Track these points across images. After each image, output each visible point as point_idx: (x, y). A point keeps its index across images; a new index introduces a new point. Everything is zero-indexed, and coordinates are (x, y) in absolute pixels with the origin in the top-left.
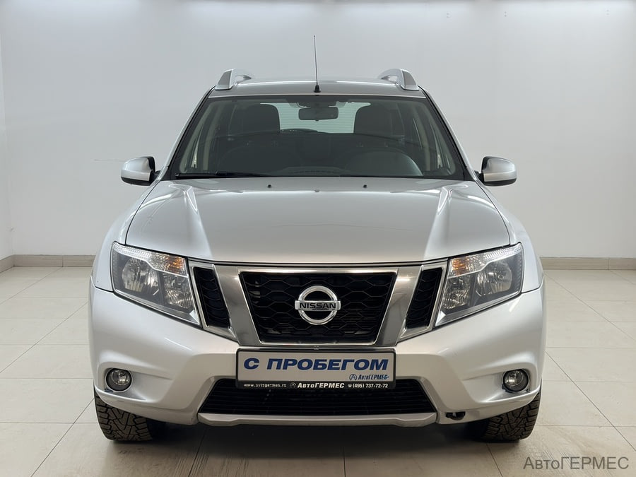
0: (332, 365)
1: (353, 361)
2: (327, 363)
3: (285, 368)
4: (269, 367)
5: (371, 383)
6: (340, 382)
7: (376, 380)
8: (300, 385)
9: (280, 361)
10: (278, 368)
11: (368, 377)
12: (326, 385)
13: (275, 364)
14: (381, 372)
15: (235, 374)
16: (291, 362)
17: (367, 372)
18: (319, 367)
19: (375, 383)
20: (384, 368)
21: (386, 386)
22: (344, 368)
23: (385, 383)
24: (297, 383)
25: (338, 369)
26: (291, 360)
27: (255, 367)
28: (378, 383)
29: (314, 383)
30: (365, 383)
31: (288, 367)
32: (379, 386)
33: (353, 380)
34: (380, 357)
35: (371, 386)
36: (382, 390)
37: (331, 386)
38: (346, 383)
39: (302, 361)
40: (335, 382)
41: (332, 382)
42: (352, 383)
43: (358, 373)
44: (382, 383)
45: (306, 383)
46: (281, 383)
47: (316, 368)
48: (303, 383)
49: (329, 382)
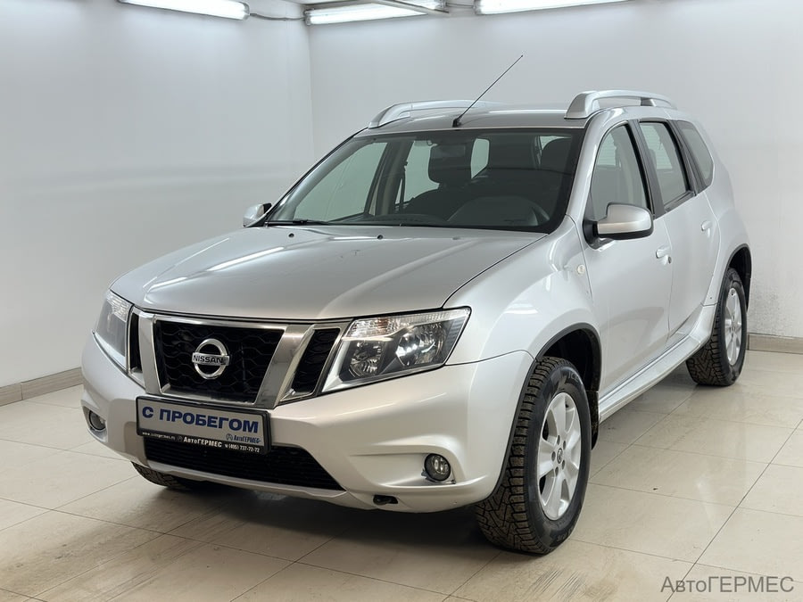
0: (210, 422)
1: (227, 420)
2: (206, 419)
3: (173, 420)
4: (161, 418)
5: (244, 445)
6: (219, 441)
7: (249, 443)
8: (185, 440)
9: (169, 412)
10: (168, 419)
11: (242, 439)
12: (206, 442)
13: (165, 414)
14: (252, 435)
15: (135, 421)
16: (177, 415)
17: (240, 433)
18: (201, 422)
19: (248, 445)
20: (256, 431)
21: (257, 450)
22: (220, 427)
23: (257, 447)
24: (184, 437)
25: (216, 426)
26: (178, 413)
27: (151, 416)
28: (251, 446)
29: (197, 438)
30: (239, 444)
31: (176, 419)
32: (251, 449)
33: (229, 440)
34: (251, 418)
35: (244, 448)
36: (254, 454)
37: (211, 444)
38: (224, 443)
39: (186, 415)
40: (215, 441)
41: (212, 440)
42: (228, 443)
43: (233, 433)
44: (254, 446)
45: (191, 437)
46: (171, 435)
47: (197, 424)
48: (188, 437)
49: (209, 440)
